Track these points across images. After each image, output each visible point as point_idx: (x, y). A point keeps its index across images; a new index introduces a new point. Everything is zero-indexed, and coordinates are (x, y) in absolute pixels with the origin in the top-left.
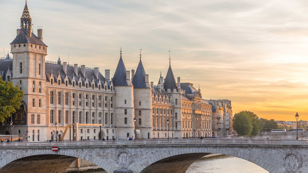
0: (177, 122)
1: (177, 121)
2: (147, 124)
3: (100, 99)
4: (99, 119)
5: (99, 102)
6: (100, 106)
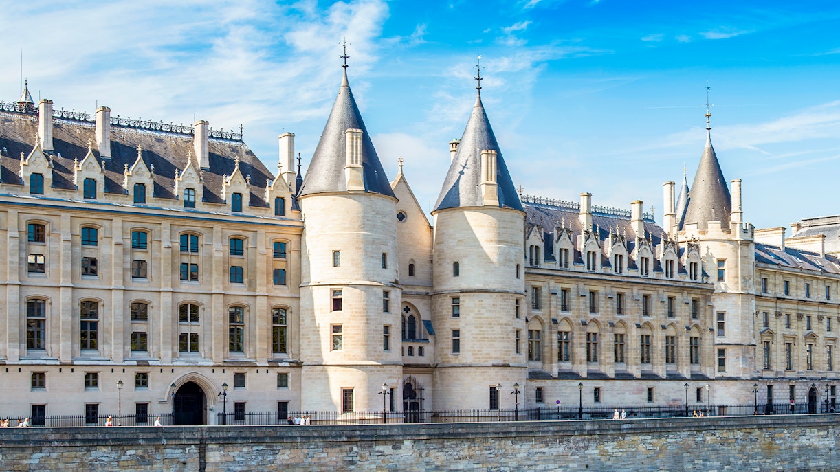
0: (724, 346)
1: (722, 344)
2: (485, 351)
3: (195, 249)
4: (188, 328)
5: (186, 260)
6: (194, 278)
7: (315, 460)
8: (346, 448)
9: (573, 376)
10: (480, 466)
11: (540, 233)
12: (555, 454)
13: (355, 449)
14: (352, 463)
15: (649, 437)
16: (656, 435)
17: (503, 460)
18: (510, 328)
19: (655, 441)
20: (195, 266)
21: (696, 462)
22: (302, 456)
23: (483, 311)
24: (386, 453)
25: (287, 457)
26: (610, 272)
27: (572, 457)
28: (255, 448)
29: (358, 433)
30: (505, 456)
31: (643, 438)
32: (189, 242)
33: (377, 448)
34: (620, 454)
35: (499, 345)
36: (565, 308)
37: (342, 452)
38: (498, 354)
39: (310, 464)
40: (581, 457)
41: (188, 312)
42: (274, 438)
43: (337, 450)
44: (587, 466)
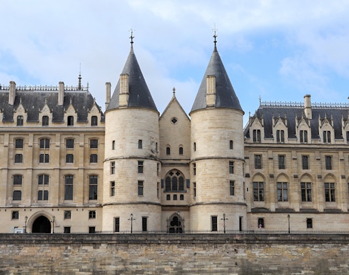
2: (208, 194)
3: (48, 146)
4: (42, 188)
5: (42, 152)
6: (47, 161)
7: (43, 254)
8: (64, 247)
9: (289, 211)
10: (154, 261)
11: (261, 123)
12: (210, 255)
13: (69, 248)
14: (66, 256)
15: (295, 246)
16: (301, 245)
17: (170, 257)
18: (224, 180)
19: (300, 249)
20: (47, 155)
21: (341, 266)
22: (36, 251)
23: (207, 170)
24: (89, 251)
25: (26, 251)
26: (319, 142)
27: (224, 258)
28: (8, 246)
29: (72, 238)
30: (172, 255)
31: (288, 247)
32: (45, 143)
33: (84, 248)
34: (266, 257)
35: (217, 190)
36: (282, 166)
37: (60, 249)
38: (216, 196)
39: (40, 256)
40: (232, 258)
41: (43, 179)
42: (20, 240)
43: (58, 248)
44: (236, 264)
